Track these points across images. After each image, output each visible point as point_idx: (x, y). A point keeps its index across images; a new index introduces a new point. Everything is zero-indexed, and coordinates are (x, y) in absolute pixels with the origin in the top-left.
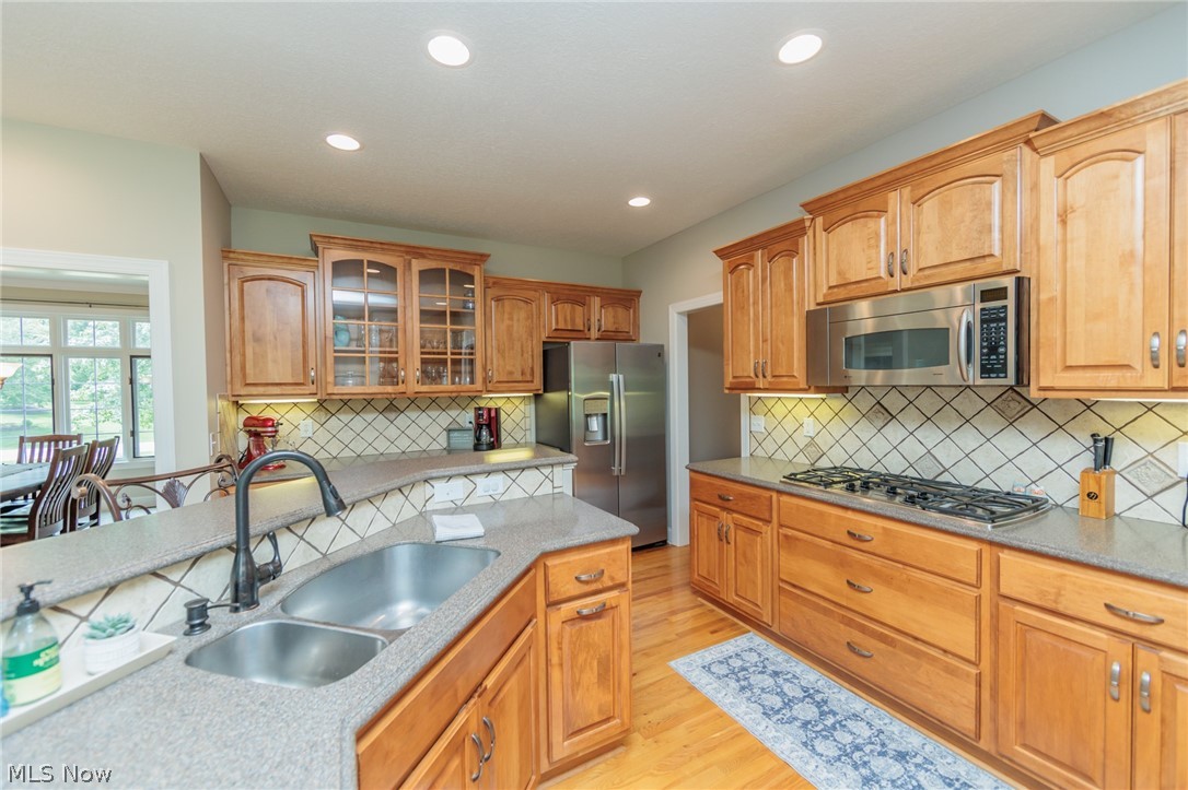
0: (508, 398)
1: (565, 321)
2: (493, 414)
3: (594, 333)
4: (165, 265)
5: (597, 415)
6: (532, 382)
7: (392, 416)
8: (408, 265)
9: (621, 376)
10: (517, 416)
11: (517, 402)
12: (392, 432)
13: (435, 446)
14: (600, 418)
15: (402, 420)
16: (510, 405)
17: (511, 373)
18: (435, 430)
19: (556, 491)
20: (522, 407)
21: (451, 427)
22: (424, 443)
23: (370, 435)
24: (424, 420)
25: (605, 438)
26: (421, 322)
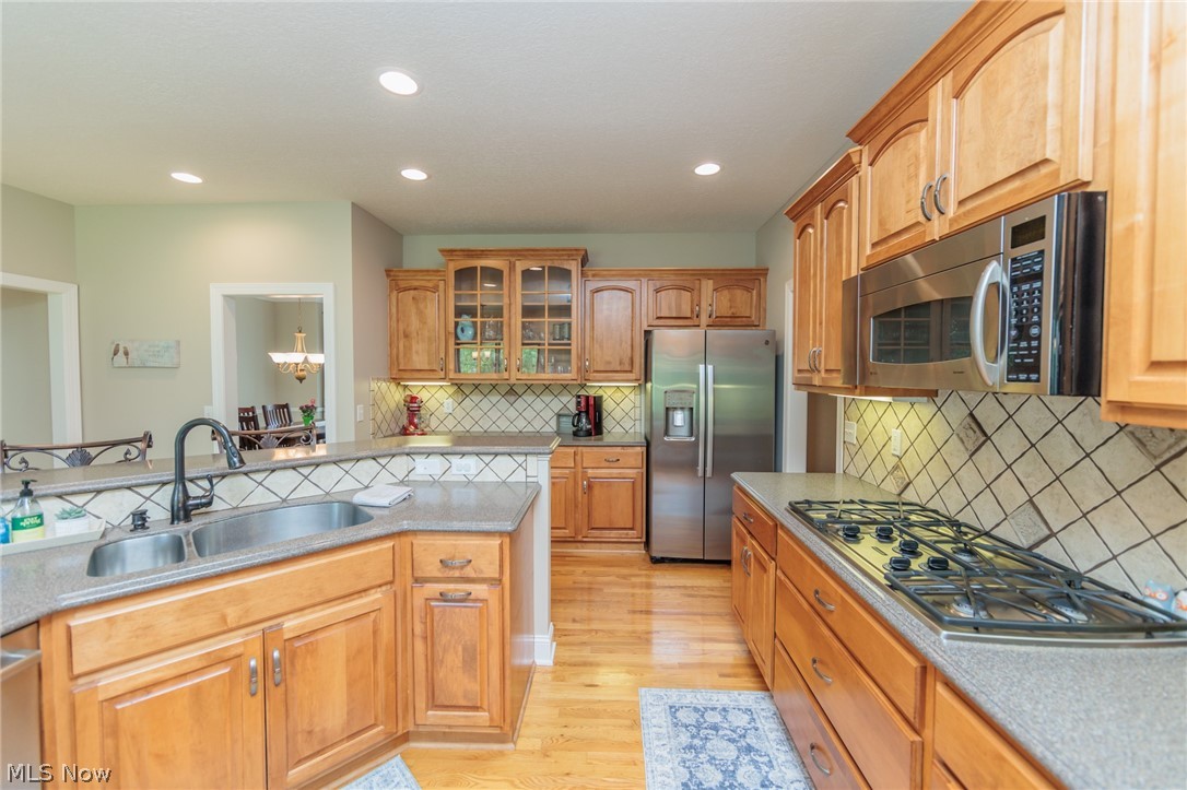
0: (618, 387)
1: (670, 308)
2: (592, 402)
3: (704, 319)
4: (331, 285)
5: (682, 409)
6: (631, 372)
7: (512, 399)
8: (512, 267)
9: (710, 368)
10: (627, 405)
11: (627, 392)
12: (512, 413)
13: (547, 429)
14: (687, 413)
15: (520, 404)
16: (620, 394)
17: (609, 363)
18: (548, 414)
19: (529, 480)
20: (632, 396)
21: (562, 412)
22: (538, 425)
23: (494, 414)
24: (538, 405)
25: (691, 435)
26: (523, 317)
